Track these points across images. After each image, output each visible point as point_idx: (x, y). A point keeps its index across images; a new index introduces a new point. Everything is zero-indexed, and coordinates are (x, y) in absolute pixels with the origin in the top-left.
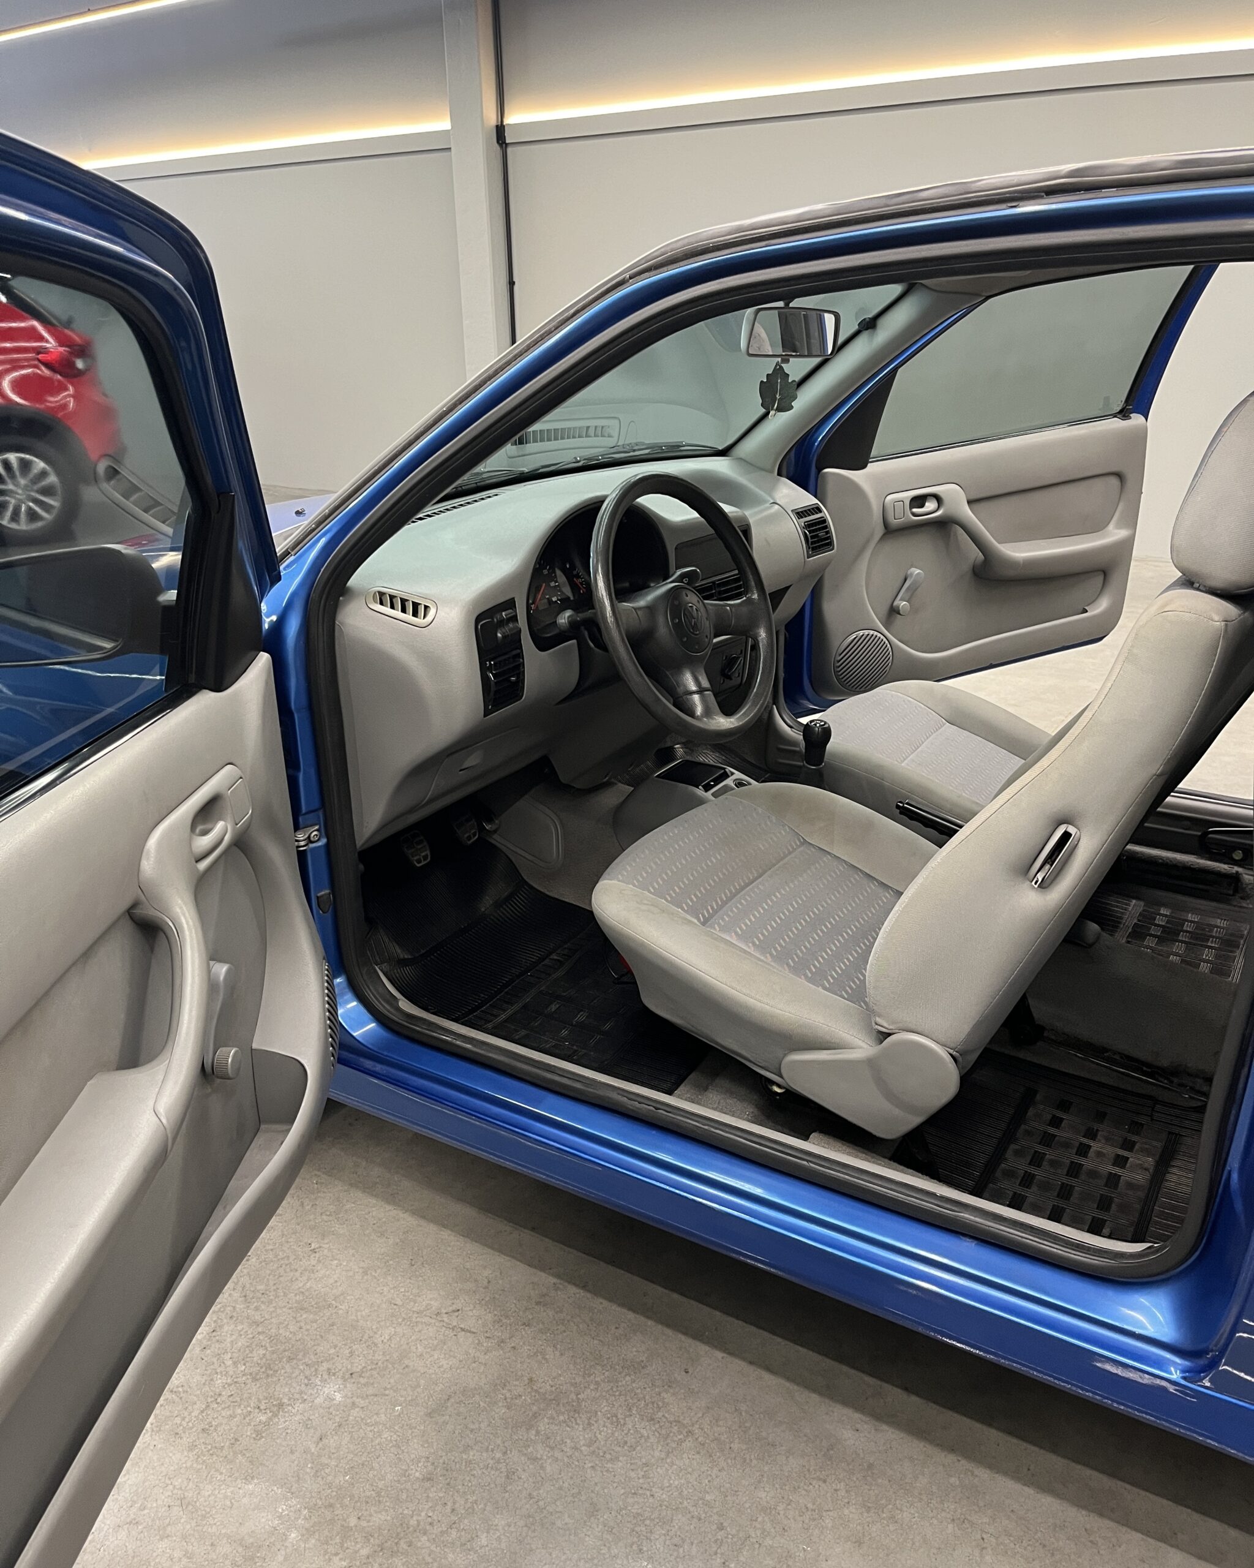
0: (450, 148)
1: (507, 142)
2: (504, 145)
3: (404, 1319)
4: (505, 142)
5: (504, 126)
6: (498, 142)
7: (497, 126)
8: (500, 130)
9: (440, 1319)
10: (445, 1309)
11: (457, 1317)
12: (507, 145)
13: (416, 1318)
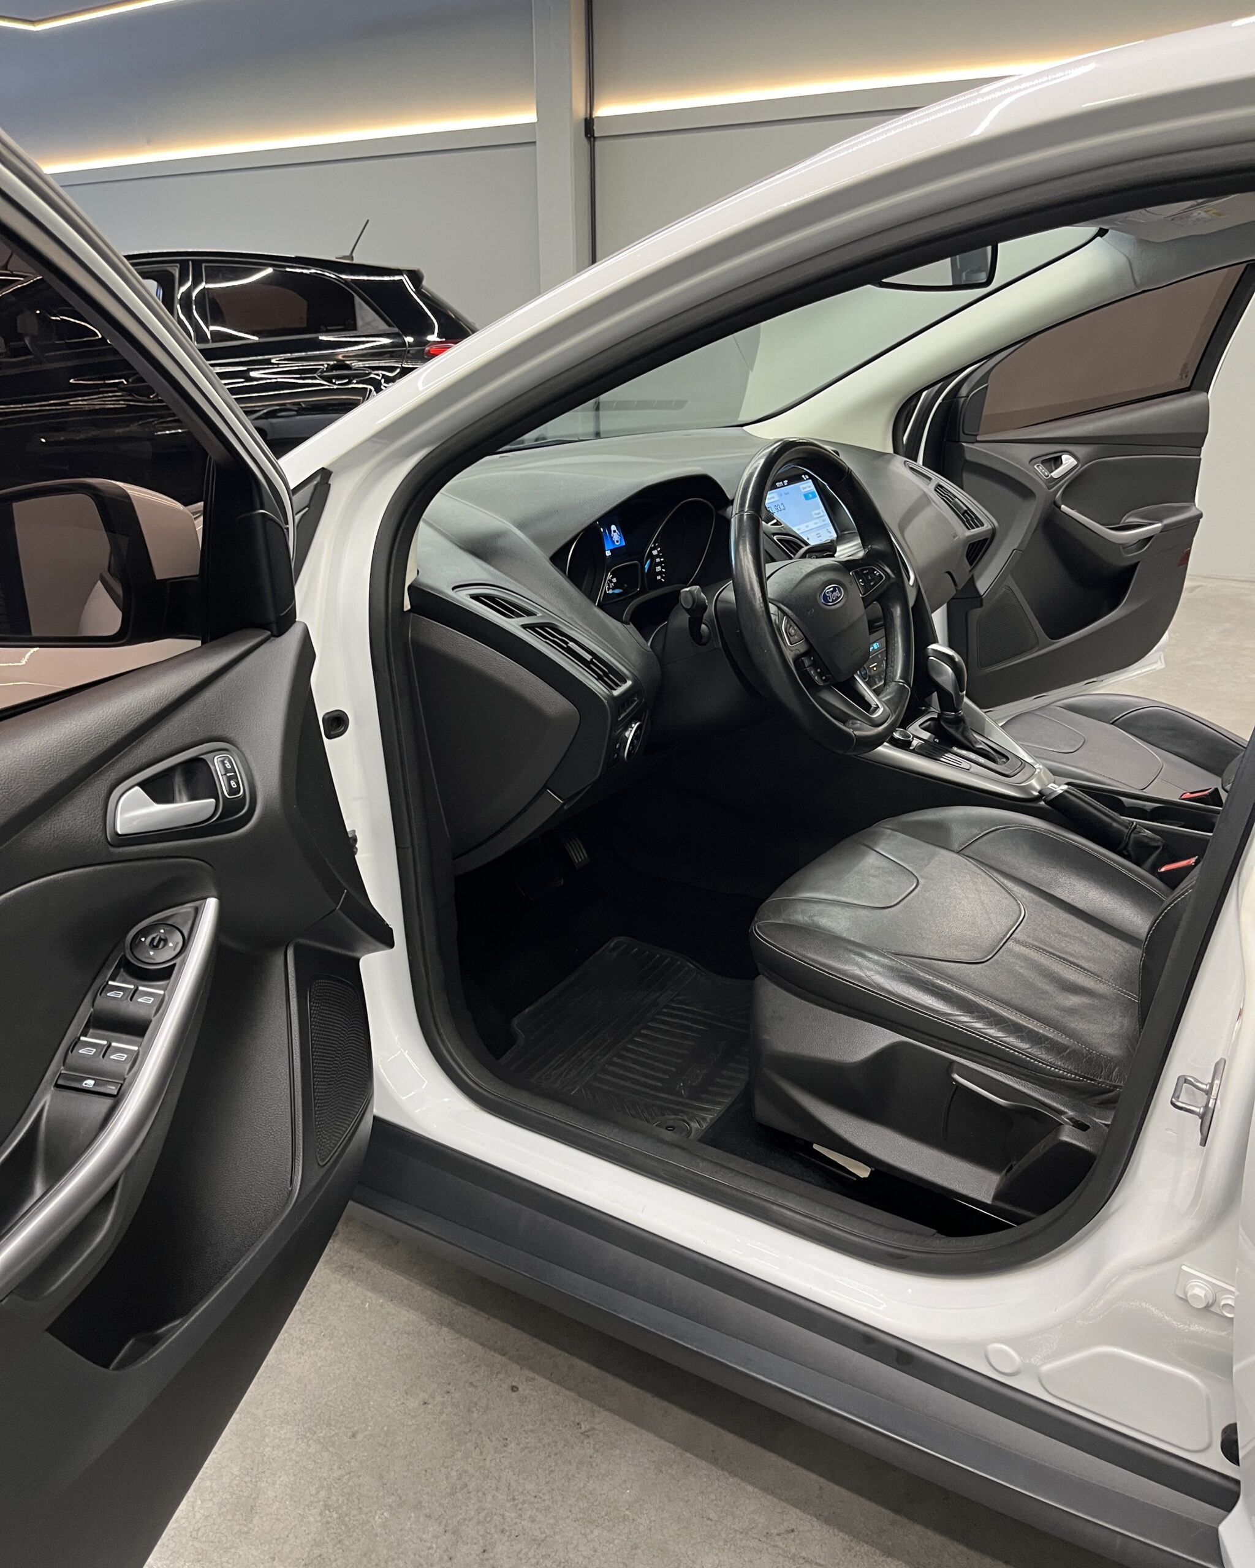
0: (535, 142)
1: (596, 135)
2: (592, 139)
3: (726, 1542)
4: (593, 136)
5: (593, 119)
6: (586, 135)
7: (586, 119)
8: (589, 123)
9: (772, 1543)
10: (775, 1528)
11: (794, 1540)
12: (595, 138)
13: (741, 1540)
